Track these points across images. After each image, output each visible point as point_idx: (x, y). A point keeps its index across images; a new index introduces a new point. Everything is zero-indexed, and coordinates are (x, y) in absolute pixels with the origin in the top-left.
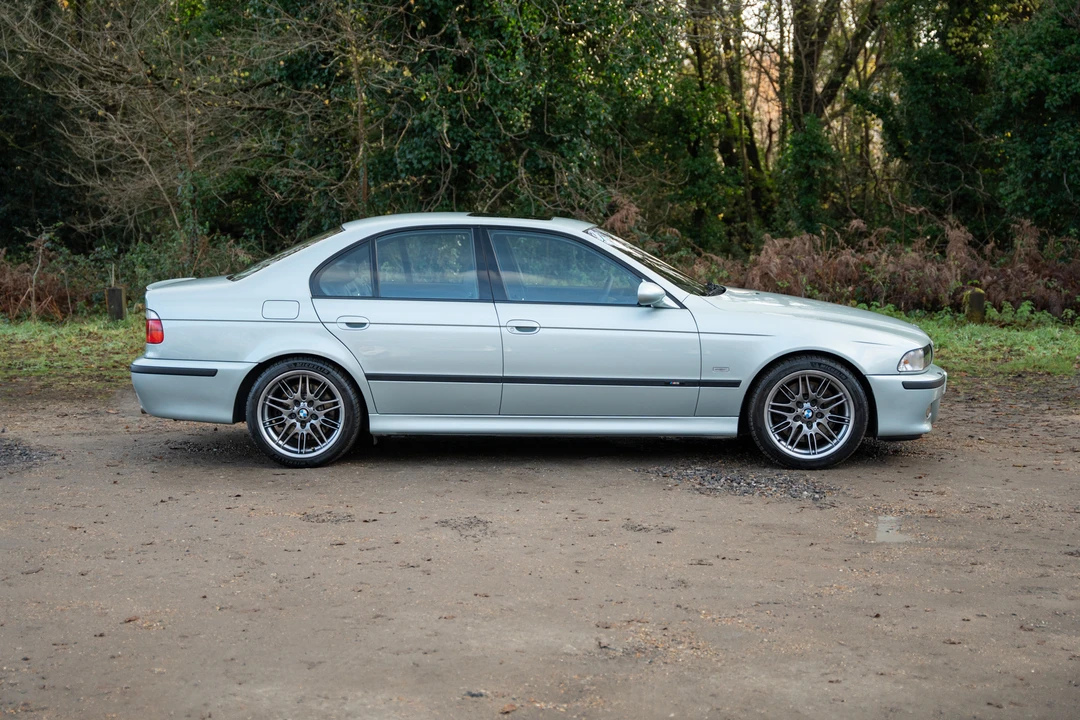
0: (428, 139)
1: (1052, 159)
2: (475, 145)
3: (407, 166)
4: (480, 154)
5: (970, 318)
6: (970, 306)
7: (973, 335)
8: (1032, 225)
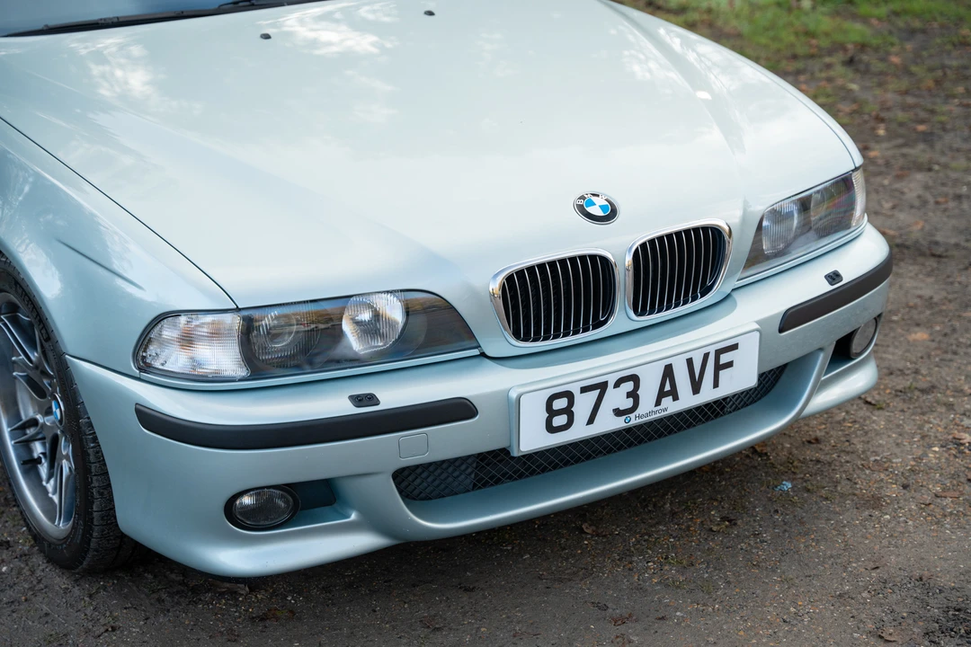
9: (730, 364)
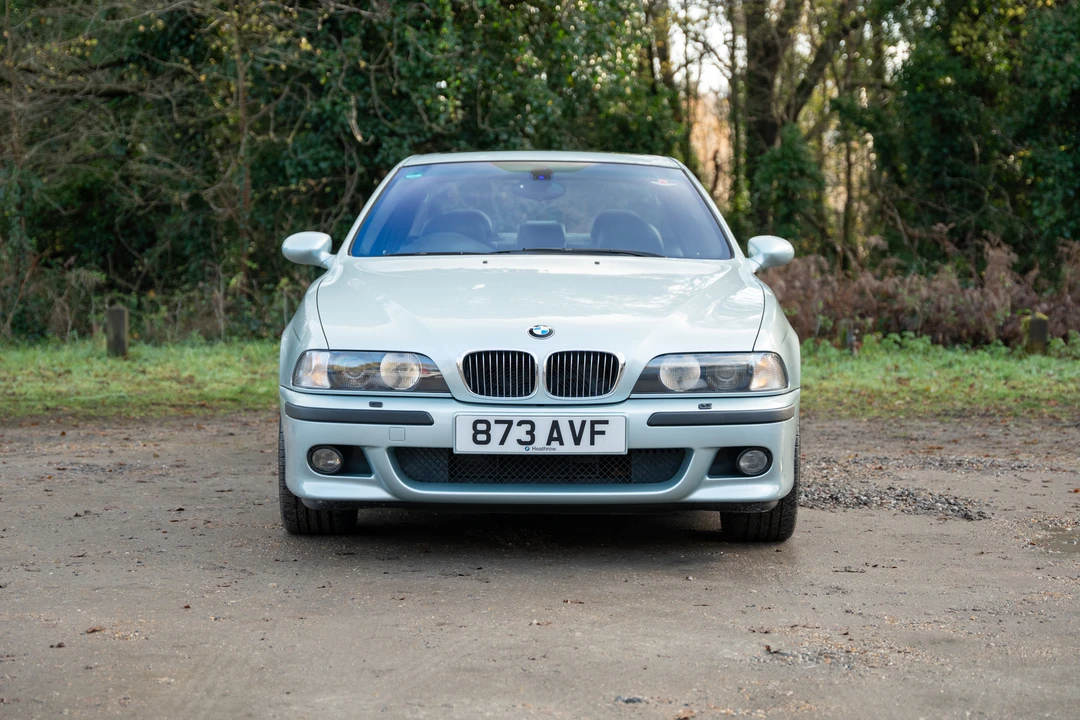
0: (327, 134)
3: (300, 169)
5: (1030, 350)
6: (1031, 336)
7: (1041, 367)
9: (603, 433)
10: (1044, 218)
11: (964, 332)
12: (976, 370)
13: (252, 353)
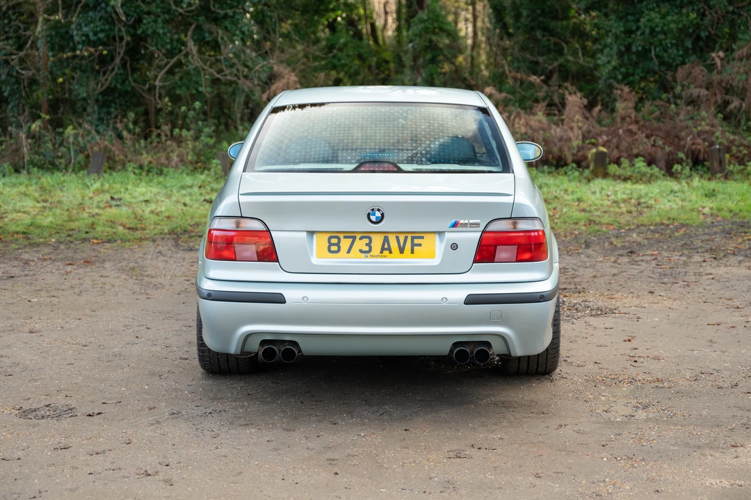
0: (103, 13)
1: (641, 34)
2: (147, 19)
3: (84, 38)
4: (151, 28)
5: (595, 175)
6: (596, 163)
7: (602, 188)
8: (631, 91)
10: (604, 65)
11: (550, 156)
12: (558, 192)
13: (45, 184)
